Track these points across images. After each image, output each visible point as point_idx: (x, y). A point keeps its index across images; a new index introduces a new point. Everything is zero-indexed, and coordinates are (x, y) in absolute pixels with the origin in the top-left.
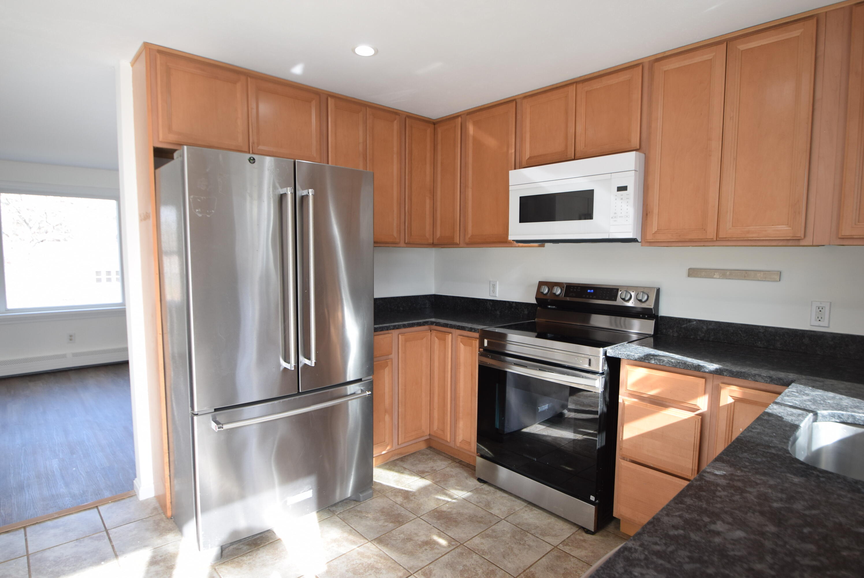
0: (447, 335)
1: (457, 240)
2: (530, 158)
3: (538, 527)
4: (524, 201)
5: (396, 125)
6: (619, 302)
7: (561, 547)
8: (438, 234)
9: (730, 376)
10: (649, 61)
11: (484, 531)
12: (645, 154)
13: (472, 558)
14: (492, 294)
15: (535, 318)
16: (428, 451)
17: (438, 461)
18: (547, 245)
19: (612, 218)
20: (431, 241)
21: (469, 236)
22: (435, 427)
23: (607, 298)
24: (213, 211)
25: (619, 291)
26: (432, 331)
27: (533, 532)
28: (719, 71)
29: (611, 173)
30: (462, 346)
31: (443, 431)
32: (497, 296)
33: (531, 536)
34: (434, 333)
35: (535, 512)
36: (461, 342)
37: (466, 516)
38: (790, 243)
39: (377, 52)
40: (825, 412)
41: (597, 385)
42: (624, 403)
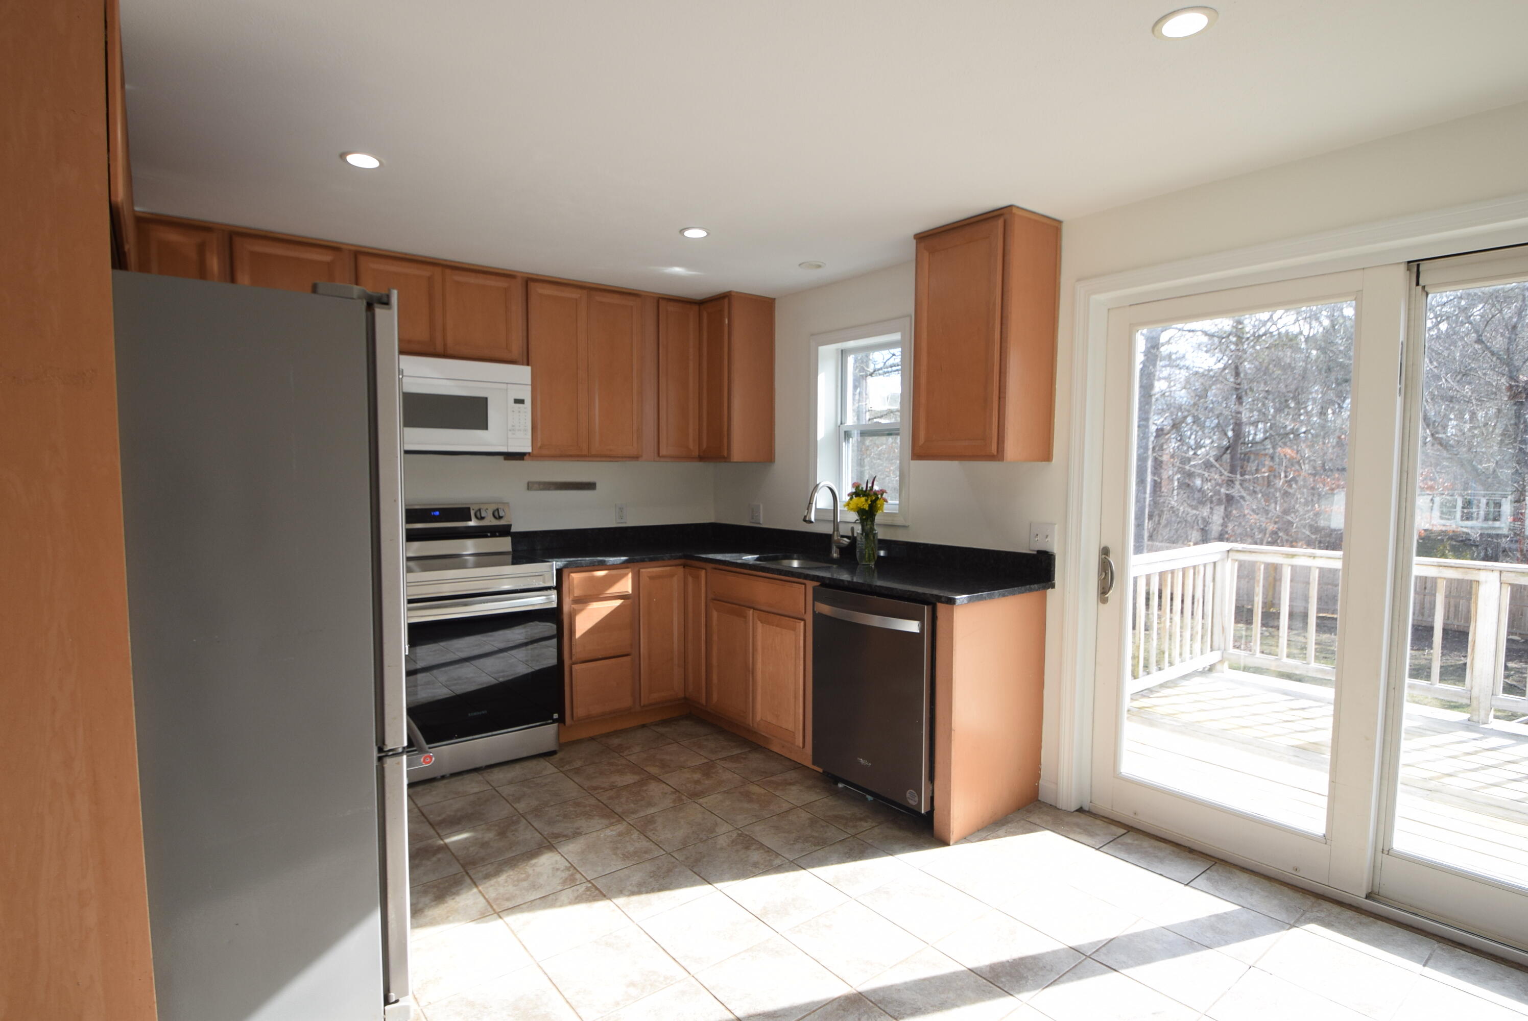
4: (407, 399)
6: (475, 522)
9: (649, 561)
12: (535, 369)
19: (510, 430)
25: (472, 509)
28: (583, 313)
29: (504, 383)
41: (552, 600)
42: (573, 610)
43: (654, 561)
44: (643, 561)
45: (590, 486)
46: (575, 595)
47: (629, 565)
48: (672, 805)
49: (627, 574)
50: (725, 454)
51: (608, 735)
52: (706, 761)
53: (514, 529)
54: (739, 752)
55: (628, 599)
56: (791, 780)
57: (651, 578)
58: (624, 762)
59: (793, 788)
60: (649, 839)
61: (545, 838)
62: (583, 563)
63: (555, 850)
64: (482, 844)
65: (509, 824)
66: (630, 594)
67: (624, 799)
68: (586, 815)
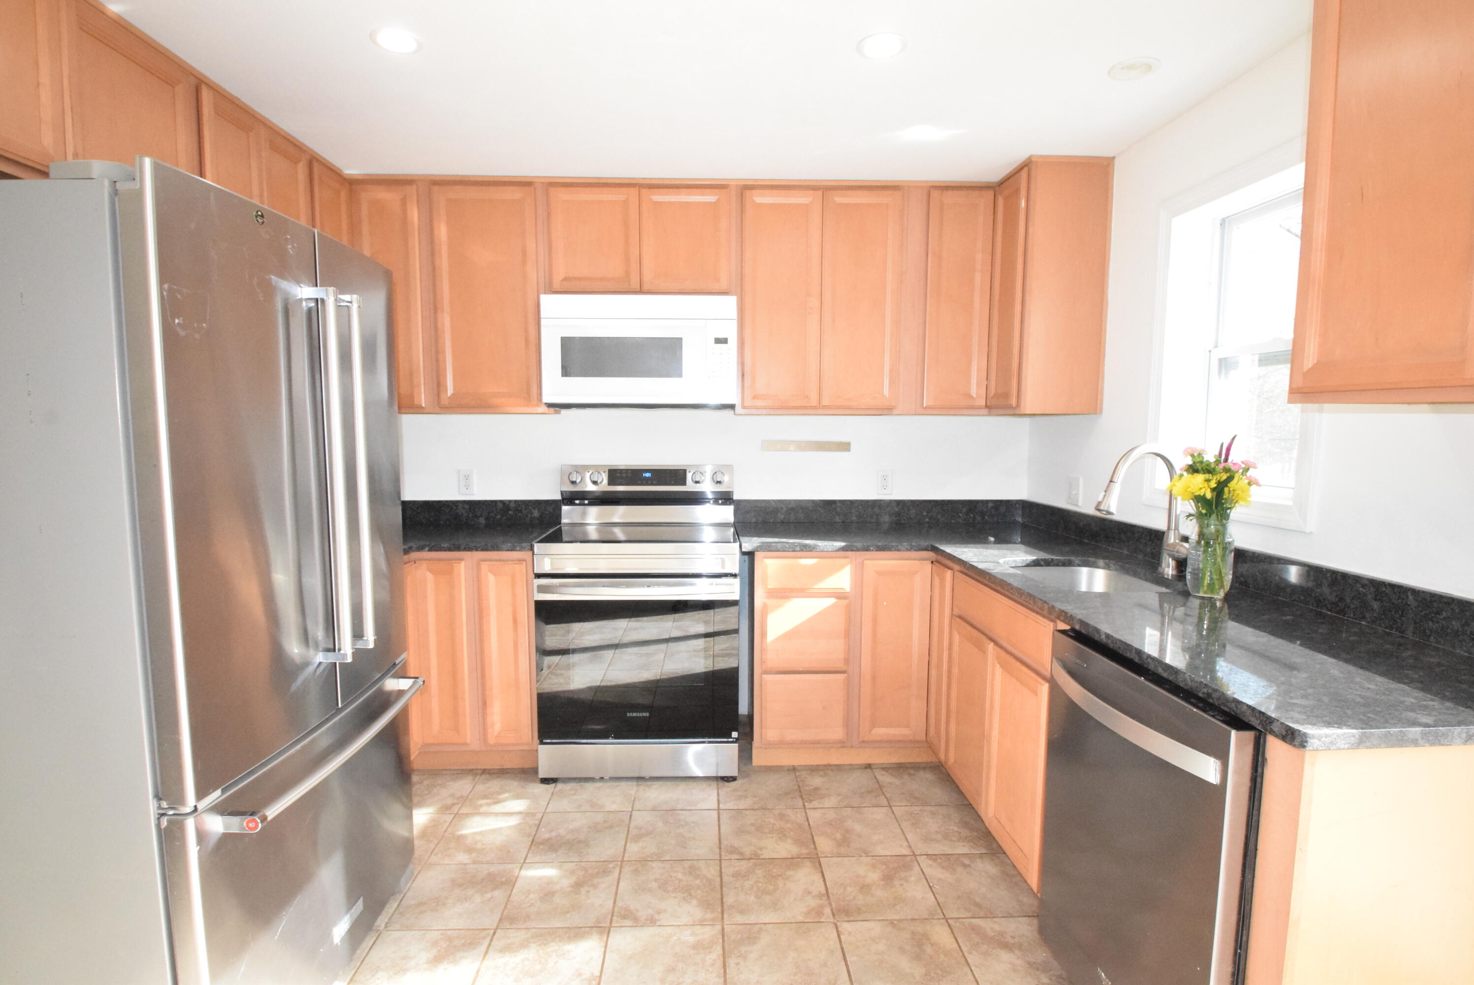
0: (455, 564)
2: (566, 279)
3: (678, 800)
4: (567, 343)
5: (301, 173)
6: (691, 487)
7: (722, 806)
9: (877, 551)
10: (737, 186)
11: (629, 833)
12: (741, 299)
13: (654, 868)
14: (466, 492)
19: (708, 377)
21: (448, 394)
23: (673, 482)
24: (204, 325)
25: (689, 471)
26: (417, 562)
28: (816, 222)
29: (704, 319)
30: (491, 578)
34: (424, 565)
35: (655, 786)
36: (490, 571)
37: (586, 830)
41: (731, 590)
42: (765, 606)
43: (884, 551)
44: (866, 549)
45: (845, 447)
47: (849, 553)
48: (800, 918)
49: (842, 567)
50: (1014, 403)
51: (814, 769)
52: (906, 851)
53: (735, 497)
54: (965, 850)
55: (845, 598)
56: (1013, 937)
57: (880, 574)
58: (800, 817)
59: (1005, 956)
60: (725, 972)
61: (613, 912)
62: (779, 545)
63: (605, 938)
64: (547, 893)
65: (598, 873)
66: (848, 592)
67: (751, 883)
68: (687, 892)
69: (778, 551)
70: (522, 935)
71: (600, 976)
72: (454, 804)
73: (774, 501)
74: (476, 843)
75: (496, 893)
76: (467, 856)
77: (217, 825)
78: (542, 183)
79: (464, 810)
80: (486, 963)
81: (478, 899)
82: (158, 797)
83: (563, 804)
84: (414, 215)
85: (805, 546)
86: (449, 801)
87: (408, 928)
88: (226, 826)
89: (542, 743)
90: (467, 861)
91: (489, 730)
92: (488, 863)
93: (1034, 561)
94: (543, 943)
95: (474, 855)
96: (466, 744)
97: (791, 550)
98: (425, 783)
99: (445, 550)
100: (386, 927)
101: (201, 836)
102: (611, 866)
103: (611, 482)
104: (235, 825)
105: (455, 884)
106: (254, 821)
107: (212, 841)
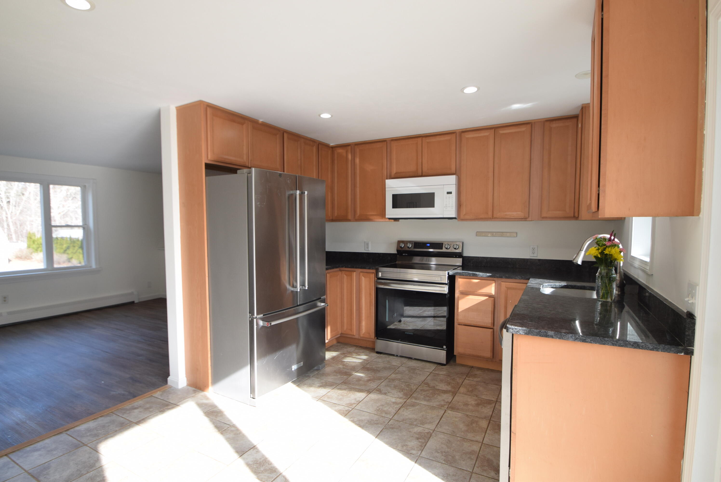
0: (353, 273)
1: (350, 217)
2: (396, 173)
3: (419, 367)
4: (395, 197)
5: (315, 149)
6: (444, 250)
7: (433, 372)
8: (336, 214)
9: (505, 278)
10: (459, 132)
11: (394, 372)
12: (458, 176)
13: (396, 382)
14: (366, 249)
15: (396, 261)
16: (339, 344)
17: (348, 348)
18: (400, 220)
19: (445, 207)
20: (331, 218)
21: (358, 215)
22: (345, 328)
23: (437, 248)
24: (265, 203)
25: (444, 244)
26: (342, 271)
27: (418, 369)
28: (491, 142)
29: (444, 185)
30: (363, 278)
31: (351, 330)
32: (370, 250)
33: (417, 370)
34: (344, 272)
35: (414, 362)
36: (363, 276)
37: (381, 368)
38: (523, 220)
39: (332, 116)
40: (546, 284)
41: (445, 290)
42: (458, 297)
43: (509, 278)
44: (502, 278)
46: (460, 290)
47: (493, 279)
48: (434, 406)
49: (491, 284)
51: (481, 369)
53: (465, 255)
55: (492, 297)
57: (508, 288)
58: (461, 380)
60: (398, 411)
61: (375, 389)
62: (464, 274)
63: (368, 394)
64: (359, 379)
65: (377, 379)
66: (494, 295)
67: (425, 393)
68: (402, 390)
69: (463, 275)
70: (346, 387)
71: (361, 401)
72: (346, 353)
73: (481, 257)
74: (347, 364)
75: (345, 376)
76: (342, 366)
77: (261, 323)
78: (389, 140)
79: (348, 355)
80: (332, 390)
81: (339, 376)
82: (250, 313)
83: (380, 360)
84: (350, 157)
85: (475, 274)
86: (345, 352)
87: (317, 378)
88: (263, 324)
89: (377, 339)
90: (341, 367)
91: (361, 332)
92: (347, 369)
93: (565, 286)
94: (350, 390)
95: (344, 366)
96: (354, 335)
97: (469, 275)
98: (341, 346)
99: (349, 268)
100: (312, 376)
101: (257, 324)
102: (383, 378)
103: (415, 247)
104: (266, 324)
105: (335, 371)
106: (268, 323)
107: (260, 327)
